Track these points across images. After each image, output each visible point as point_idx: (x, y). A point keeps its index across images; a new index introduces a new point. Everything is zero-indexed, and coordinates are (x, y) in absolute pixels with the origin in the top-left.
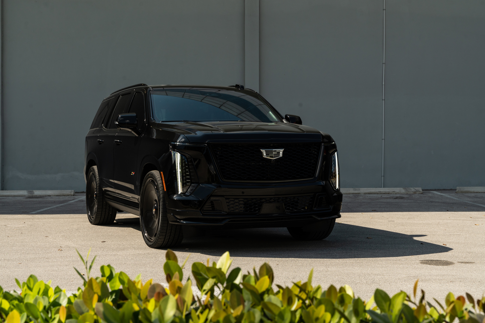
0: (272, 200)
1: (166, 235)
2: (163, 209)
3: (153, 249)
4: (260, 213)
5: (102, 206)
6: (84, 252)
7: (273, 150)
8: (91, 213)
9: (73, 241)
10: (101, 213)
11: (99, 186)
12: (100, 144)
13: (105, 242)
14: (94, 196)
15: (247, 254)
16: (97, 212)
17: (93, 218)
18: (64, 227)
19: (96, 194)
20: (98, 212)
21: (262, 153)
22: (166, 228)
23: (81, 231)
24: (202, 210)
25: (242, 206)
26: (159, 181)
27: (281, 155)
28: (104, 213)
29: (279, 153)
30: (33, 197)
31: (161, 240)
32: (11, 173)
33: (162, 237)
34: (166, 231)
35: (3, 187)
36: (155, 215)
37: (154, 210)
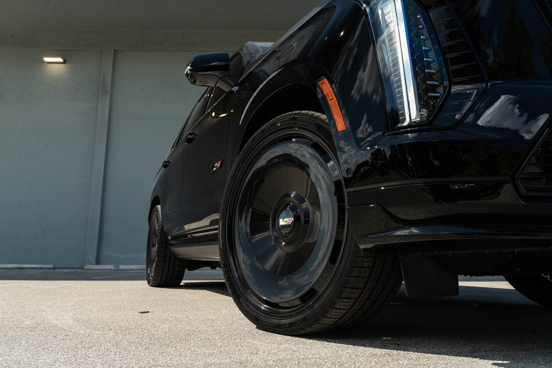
1: (357, 299)
5: (164, 257)
10: (162, 269)
13: (148, 312)
17: (152, 276)
20: (158, 267)
24: (517, 180)
28: (167, 269)
30: (117, 270)
31: (336, 314)
32: (106, 252)
33: (346, 302)
34: (363, 284)
35: (98, 263)
36: (291, 236)
37: (285, 221)
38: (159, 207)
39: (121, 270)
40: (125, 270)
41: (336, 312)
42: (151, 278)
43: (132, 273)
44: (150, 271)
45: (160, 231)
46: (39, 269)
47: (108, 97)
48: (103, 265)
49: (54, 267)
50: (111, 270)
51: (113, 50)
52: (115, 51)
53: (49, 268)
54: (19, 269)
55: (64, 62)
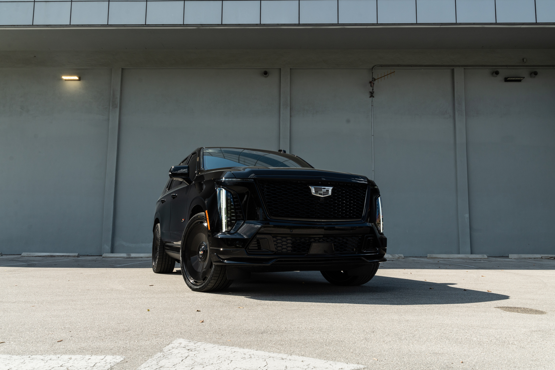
0: (321, 240)
4: (309, 254)
5: (162, 256)
7: (323, 187)
10: (161, 263)
12: (163, 203)
13: (153, 285)
15: (294, 299)
20: (159, 261)
21: (310, 190)
24: (247, 249)
25: (290, 245)
27: (330, 193)
28: (165, 263)
29: (328, 191)
30: (129, 258)
32: (119, 242)
33: (213, 281)
34: (218, 275)
35: (112, 252)
36: (202, 258)
37: (201, 253)
38: (159, 224)
39: (132, 258)
40: (135, 258)
42: (155, 268)
43: (142, 261)
44: (155, 263)
45: (160, 239)
46: (67, 257)
47: (118, 109)
48: (118, 254)
49: (78, 255)
50: (124, 257)
51: (121, 69)
52: (122, 69)
53: (74, 256)
54: (51, 256)
55: (79, 80)
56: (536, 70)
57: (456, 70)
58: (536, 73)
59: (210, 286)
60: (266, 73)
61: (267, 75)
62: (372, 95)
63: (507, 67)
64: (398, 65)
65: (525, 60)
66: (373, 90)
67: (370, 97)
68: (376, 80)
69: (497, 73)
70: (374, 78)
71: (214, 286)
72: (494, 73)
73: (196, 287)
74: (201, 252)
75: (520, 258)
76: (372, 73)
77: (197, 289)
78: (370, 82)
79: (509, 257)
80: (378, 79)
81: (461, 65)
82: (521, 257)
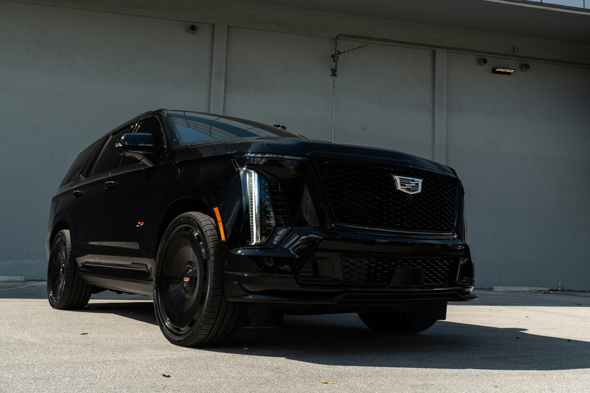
1: (214, 324)
2: (215, 274)
3: (186, 349)
5: (72, 282)
6: (56, 354)
7: (411, 179)
8: (53, 293)
9: (29, 331)
10: (69, 293)
11: (71, 255)
13: (87, 334)
14: (60, 270)
16: (64, 291)
17: (56, 299)
18: (13, 311)
19: (63, 268)
21: (394, 181)
22: (217, 311)
23: (40, 317)
24: (297, 276)
26: (205, 226)
27: (420, 188)
28: (75, 293)
29: (417, 185)
31: (204, 332)
33: (207, 326)
34: (216, 316)
36: (189, 288)
37: (187, 280)
41: (203, 331)
45: (69, 257)
56: (529, 63)
57: (438, 52)
58: (527, 67)
59: (201, 336)
60: (193, 28)
61: (195, 31)
62: (334, 73)
63: (496, 55)
64: (369, 38)
65: (516, 49)
66: (336, 66)
67: (332, 76)
68: (341, 53)
69: (485, 61)
70: (338, 51)
71: (208, 335)
72: (482, 61)
73: (177, 338)
74: (187, 278)
75: (506, 291)
76: (336, 44)
77: (179, 341)
78: (333, 56)
79: (493, 289)
80: (344, 52)
81: (444, 47)
82: (508, 290)
